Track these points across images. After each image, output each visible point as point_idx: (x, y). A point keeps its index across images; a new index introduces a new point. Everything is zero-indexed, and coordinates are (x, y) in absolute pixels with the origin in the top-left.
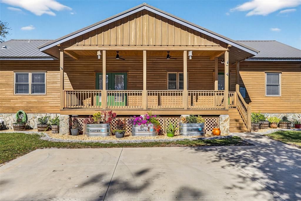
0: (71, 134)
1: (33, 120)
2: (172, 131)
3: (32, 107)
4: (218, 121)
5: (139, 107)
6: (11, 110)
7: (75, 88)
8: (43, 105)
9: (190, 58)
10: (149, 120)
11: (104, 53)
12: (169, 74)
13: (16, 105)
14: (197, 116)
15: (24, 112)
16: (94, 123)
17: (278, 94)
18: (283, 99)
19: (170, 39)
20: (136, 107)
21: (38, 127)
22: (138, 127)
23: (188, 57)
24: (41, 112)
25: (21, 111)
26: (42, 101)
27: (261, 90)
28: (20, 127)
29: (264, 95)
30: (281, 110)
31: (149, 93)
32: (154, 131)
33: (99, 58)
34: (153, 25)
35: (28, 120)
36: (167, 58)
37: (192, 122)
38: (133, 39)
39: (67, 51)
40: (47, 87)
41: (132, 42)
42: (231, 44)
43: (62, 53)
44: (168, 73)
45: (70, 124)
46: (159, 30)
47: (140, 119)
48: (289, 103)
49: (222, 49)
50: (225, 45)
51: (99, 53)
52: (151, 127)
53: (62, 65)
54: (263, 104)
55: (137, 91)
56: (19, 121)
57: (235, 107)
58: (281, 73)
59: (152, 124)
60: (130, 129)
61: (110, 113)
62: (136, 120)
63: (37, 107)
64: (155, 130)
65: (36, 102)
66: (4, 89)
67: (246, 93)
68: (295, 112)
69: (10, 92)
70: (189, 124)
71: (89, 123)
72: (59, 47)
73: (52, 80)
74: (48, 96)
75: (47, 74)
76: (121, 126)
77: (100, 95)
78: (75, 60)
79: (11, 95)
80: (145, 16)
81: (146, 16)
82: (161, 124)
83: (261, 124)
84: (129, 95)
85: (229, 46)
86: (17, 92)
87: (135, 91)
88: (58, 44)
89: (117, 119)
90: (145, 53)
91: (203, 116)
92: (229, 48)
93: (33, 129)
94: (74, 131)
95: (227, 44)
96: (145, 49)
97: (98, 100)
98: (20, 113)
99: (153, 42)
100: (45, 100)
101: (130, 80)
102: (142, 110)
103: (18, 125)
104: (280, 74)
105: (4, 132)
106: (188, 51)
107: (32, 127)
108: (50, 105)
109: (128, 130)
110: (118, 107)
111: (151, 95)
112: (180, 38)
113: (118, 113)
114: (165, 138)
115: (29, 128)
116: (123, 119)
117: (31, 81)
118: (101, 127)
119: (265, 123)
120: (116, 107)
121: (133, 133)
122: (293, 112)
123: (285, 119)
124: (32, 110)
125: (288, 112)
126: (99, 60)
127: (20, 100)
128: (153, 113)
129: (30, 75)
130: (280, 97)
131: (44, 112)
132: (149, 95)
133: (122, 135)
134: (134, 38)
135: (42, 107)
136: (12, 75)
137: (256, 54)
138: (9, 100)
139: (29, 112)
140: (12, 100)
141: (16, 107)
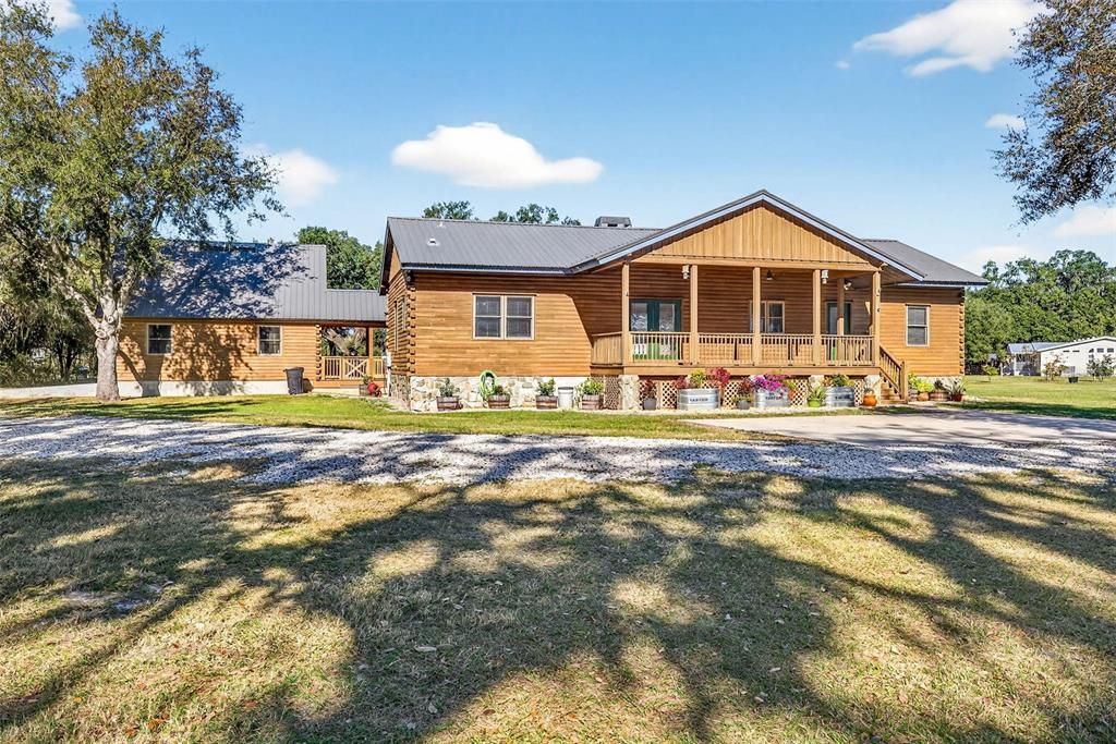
1: (510, 390)
3: (506, 364)
5: (747, 363)
6: (467, 369)
8: (528, 360)
9: (825, 282)
11: (694, 270)
13: (478, 360)
15: (494, 374)
16: (692, 388)
17: (924, 342)
18: (933, 350)
19: (796, 250)
20: (744, 362)
21: (539, 402)
22: (766, 393)
23: (822, 279)
24: (524, 374)
25: (489, 371)
26: (526, 351)
27: (900, 335)
29: (903, 344)
30: (930, 369)
33: (686, 277)
37: (839, 385)
40: (536, 325)
41: (741, 253)
42: (886, 262)
43: (626, 268)
48: (941, 358)
49: (871, 268)
50: (876, 263)
51: (685, 270)
52: (785, 392)
56: (498, 390)
58: (930, 306)
59: (786, 388)
63: (516, 365)
64: (789, 397)
65: (514, 354)
66: (453, 328)
68: (950, 373)
69: (467, 335)
70: (836, 389)
71: (681, 388)
73: (545, 312)
74: (537, 343)
75: (537, 299)
76: (747, 391)
79: (468, 340)
80: (759, 209)
81: (762, 210)
85: (884, 264)
86: (478, 334)
90: (757, 274)
92: (883, 268)
94: (648, 402)
95: (880, 262)
96: (757, 264)
98: (488, 375)
100: (533, 350)
101: (686, 314)
102: (753, 367)
104: (928, 308)
105: (459, 411)
106: (821, 270)
108: (542, 361)
112: (810, 248)
117: (506, 314)
118: (708, 393)
121: (756, 403)
122: (947, 374)
123: (938, 385)
124: (507, 368)
125: (939, 373)
127: (483, 351)
129: (504, 299)
130: (928, 348)
131: (530, 373)
134: (742, 246)
135: (525, 363)
136: (469, 300)
137: (921, 279)
138: (462, 349)
139: (501, 373)
140: (468, 351)
141: (477, 365)
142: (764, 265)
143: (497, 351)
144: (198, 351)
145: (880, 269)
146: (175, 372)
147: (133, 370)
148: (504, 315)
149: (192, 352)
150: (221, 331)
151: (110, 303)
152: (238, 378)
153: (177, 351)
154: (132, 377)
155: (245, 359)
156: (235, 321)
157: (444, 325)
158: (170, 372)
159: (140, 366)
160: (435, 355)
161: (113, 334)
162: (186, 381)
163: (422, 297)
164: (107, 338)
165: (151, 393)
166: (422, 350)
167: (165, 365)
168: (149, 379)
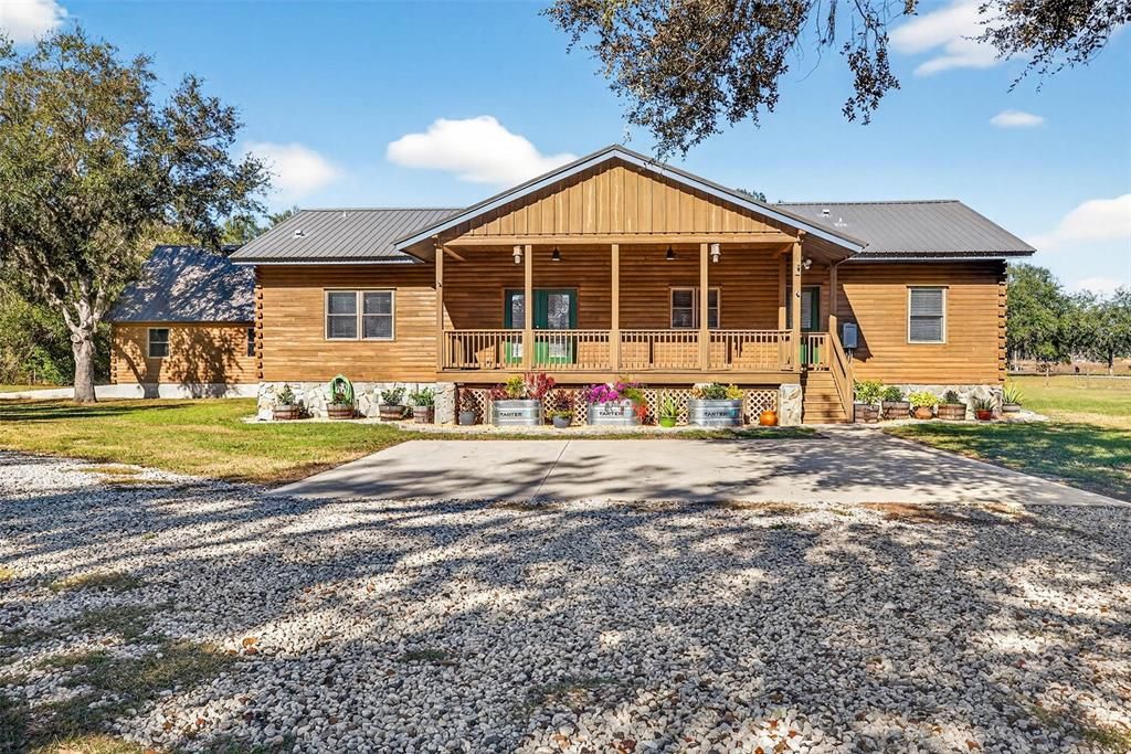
0: (457, 422)
1: (367, 398)
2: (670, 414)
3: (364, 368)
4: (777, 398)
5: (603, 367)
6: (319, 373)
7: (458, 325)
8: (387, 364)
9: (716, 260)
10: (623, 391)
11: (528, 250)
12: (674, 292)
13: (330, 364)
14: (727, 385)
15: (346, 380)
16: (508, 398)
17: (940, 339)
18: (952, 349)
19: (669, 219)
20: (597, 366)
21: (381, 412)
22: (600, 408)
23: (710, 257)
24: (383, 379)
25: (340, 376)
26: (387, 354)
27: (898, 328)
28: (341, 411)
29: (903, 341)
30: (946, 376)
31: (623, 337)
32: (633, 415)
33: (518, 261)
34: (633, 188)
35: (356, 398)
36: (669, 256)
37: (714, 398)
38: (590, 220)
39: (449, 247)
40: (398, 324)
41: (589, 226)
42: (803, 228)
43: (439, 253)
44: (673, 289)
45: (456, 402)
46: (646, 199)
47: (605, 390)
48: (966, 360)
49: (785, 238)
50: (793, 232)
51: (517, 251)
52: (627, 405)
53: (439, 278)
54: (902, 362)
55: (599, 333)
56: (338, 398)
57: (827, 369)
58: (947, 288)
59: (629, 401)
60: (583, 413)
61: (543, 377)
62: (596, 393)
63: (373, 368)
64: (635, 413)
65: (372, 357)
66: (303, 329)
67: (858, 337)
68: (981, 381)
69: (316, 336)
70: (708, 402)
71: (496, 399)
72: (435, 240)
73: (407, 308)
74: (398, 344)
75: (398, 293)
76: (564, 404)
77: (520, 341)
78: (461, 262)
79: (320, 342)
80: (615, 169)
81: (619, 171)
82: (651, 403)
83: (891, 408)
84: (581, 341)
85: (800, 232)
86: (330, 336)
87: (594, 332)
88: (433, 233)
89: (555, 391)
90: (615, 251)
91: (741, 386)
92: (802, 237)
93: (365, 417)
94: (465, 416)
95: (797, 230)
96: (615, 241)
97: (509, 352)
98: (340, 381)
99: (633, 226)
100: (393, 352)
101: (584, 307)
102: (609, 372)
103: (339, 406)
104: (944, 290)
105: (308, 420)
106: (710, 245)
107: (363, 412)
108: (403, 364)
109: (580, 416)
110: (559, 366)
111: (629, 340)
112: (691, 216)
113: (558, 380)
114: (659, 428)
115: (357, 415)
116: (568, 392)
117: (362, 311)
118: (523, 405)
119: (898, 405)
120: (553, 366)
121: (590, 420)
122: (976, 381)
123: (951, 397)
124: (363, 374)
125: (962, 381)
126: (517, 266)
127: (336, 353)
128: (631, 378)
129: (360, 295)
130: (945, 346)
131: (389, 379)
132: (623, 340)
133: (566, 422)
134: (592, 218)
135: (385, 368)
136: (320, 295)
137: (859, 250)
138: (314, 352)
139: (356, 379)
140: (320, 354)
141: (329, 369)
142: (623, 240)
143: (353, 354)
144: (194, 353)
145: (798, 239)
146: (174, 375)
147: (136, 371)
148: (359, 313)
149: (188, 355)
150: (215, 332)
151: (85, 308)
152: (230, 378)
153: (175, 353)
154: (135, 378)
155: (237, 358)
156: (225, 323)
157: (293, 325)
158: (170, 374)
159: (142, 367)
160: (286, 359)
161: (87, 338)
162: (184, 382)
163: (270, 294)
164: (81, 342)
165: (152, 394)
166: (269, 354)
167: (164, 368)
168: (149, 380)
